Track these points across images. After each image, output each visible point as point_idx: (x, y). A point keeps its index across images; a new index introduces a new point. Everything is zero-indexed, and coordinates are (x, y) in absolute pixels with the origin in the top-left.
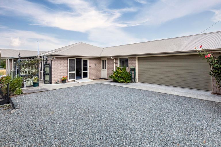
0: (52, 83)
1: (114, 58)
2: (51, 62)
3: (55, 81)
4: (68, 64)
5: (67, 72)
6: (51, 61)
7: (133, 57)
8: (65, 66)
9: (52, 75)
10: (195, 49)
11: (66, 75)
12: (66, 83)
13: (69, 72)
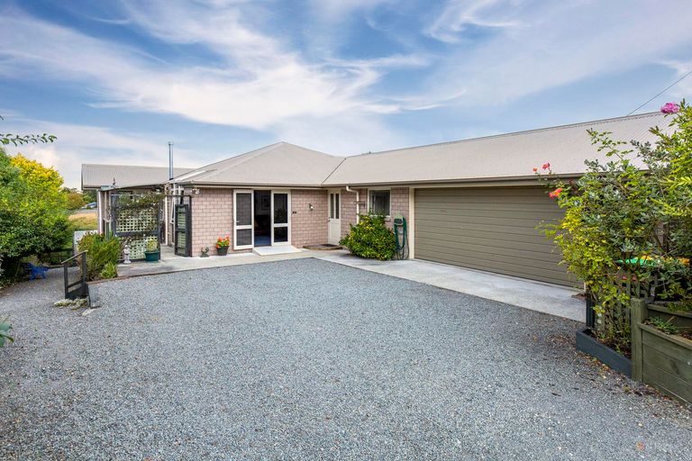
0: (193, 254)
1: (358, 190)
2: (190, 201)
3: (199, 250)
4: (233, 205)
5: (230, 225)
6: (191, 197)
7: (402, 189)
8: (227, 210)
9: (193, 235)
10: (533, 174)
11: (229, 233)
12: (228, 256)
13: (236, 227)
